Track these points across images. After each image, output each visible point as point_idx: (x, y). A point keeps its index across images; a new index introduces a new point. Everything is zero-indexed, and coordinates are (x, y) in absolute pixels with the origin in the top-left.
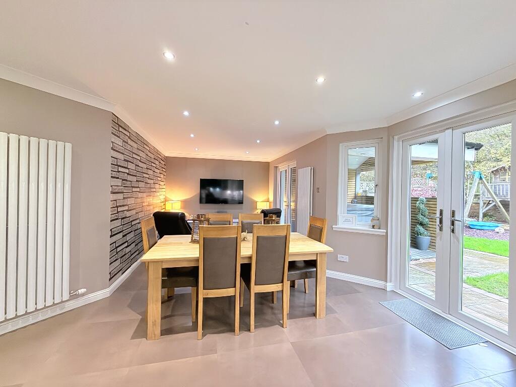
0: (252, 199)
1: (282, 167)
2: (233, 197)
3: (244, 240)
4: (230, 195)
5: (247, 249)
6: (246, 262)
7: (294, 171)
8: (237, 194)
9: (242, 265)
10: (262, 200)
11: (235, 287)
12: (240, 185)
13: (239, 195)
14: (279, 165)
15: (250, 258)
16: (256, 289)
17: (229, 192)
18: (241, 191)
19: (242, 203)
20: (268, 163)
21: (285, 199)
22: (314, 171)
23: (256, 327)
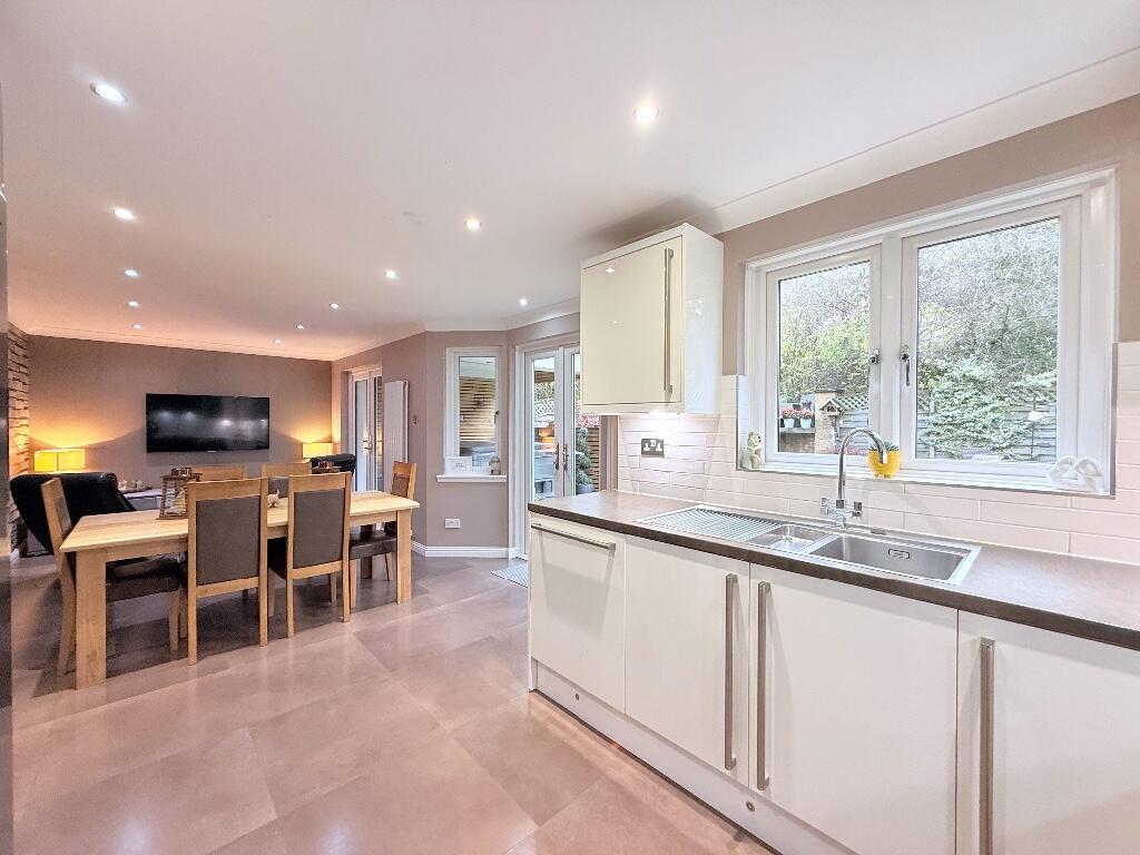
0: (290, 438)
1: (359, 375)
2: (239, 434)
3: (273, 506)
4: (228, 429)
5: (278, 515)
6: (278, 535)
7: (379, 382)
8: (249, 428)
9: (269, 541)
10: (314, 439)
11: (258, 575)
12: (261, 407)
13: (258, 429)
14: (354, 370)
15: (285, 527)
16: (296, 574)
17: (226, 423)
18: (264, 421)
19: (268, 447)
20: (329, 364)
21: (366, 436)
22: (409, 387)
23: (296, 631)
